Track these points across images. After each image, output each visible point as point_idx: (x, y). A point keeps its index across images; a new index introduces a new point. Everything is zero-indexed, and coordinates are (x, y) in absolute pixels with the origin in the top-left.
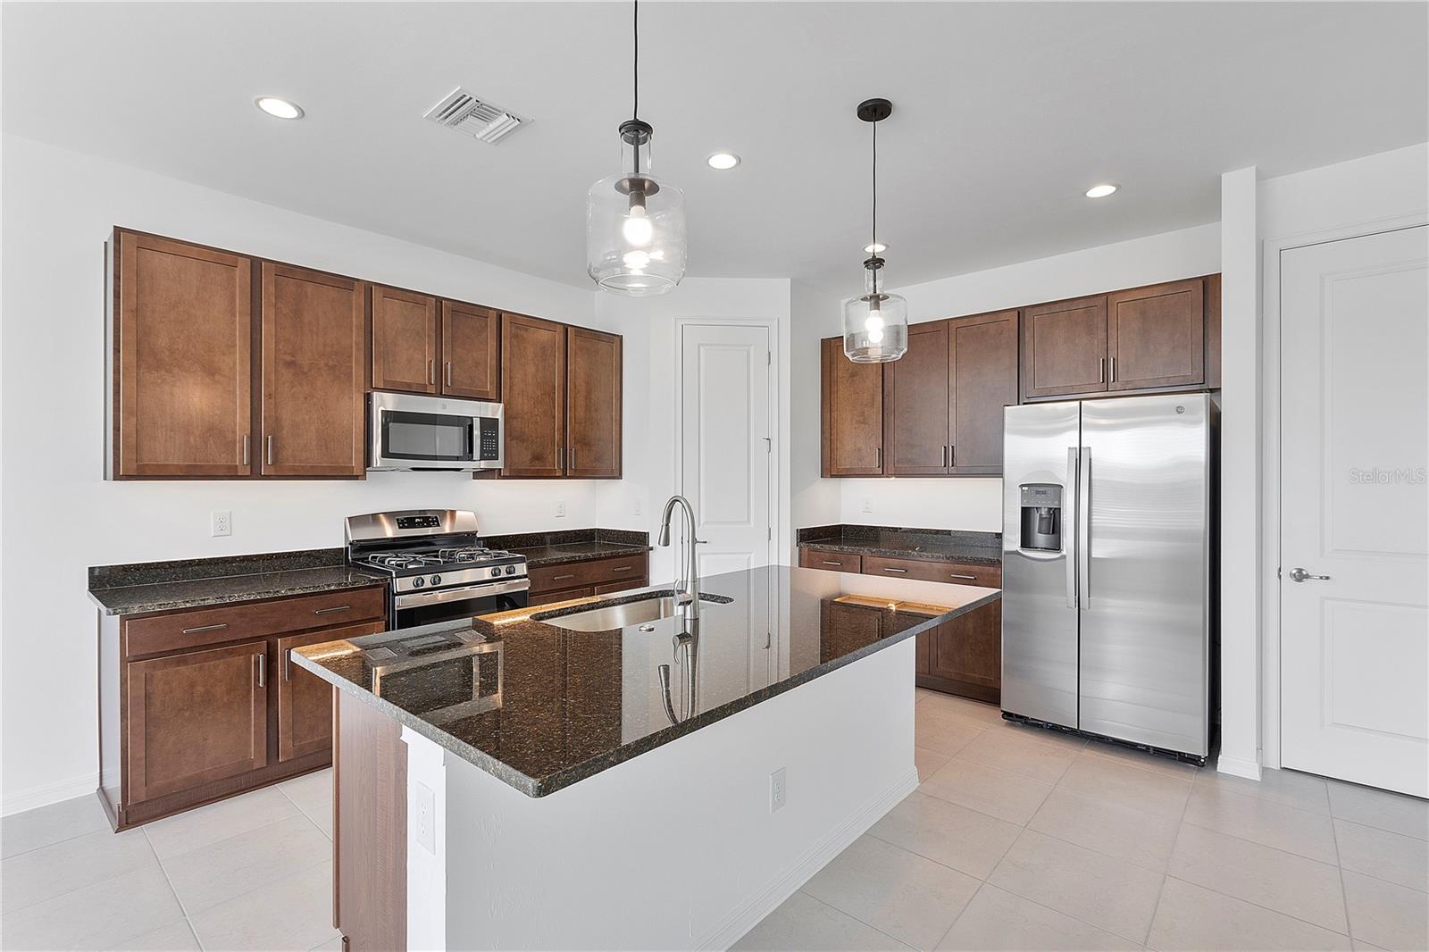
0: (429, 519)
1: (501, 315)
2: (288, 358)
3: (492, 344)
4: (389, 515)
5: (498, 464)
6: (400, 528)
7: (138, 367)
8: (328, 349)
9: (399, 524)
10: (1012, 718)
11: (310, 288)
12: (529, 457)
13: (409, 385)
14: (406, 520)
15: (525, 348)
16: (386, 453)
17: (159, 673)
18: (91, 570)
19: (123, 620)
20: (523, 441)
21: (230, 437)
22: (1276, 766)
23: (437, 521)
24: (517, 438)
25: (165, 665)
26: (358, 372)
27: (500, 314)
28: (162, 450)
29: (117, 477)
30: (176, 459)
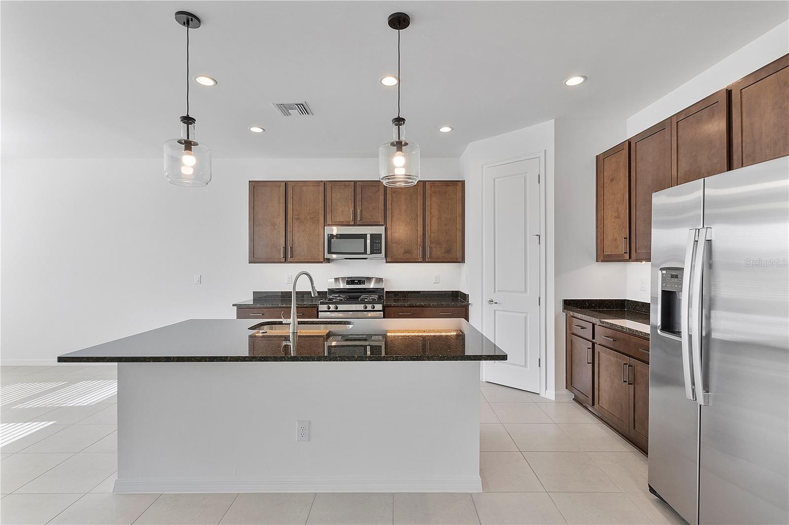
0: (360, 281)
2: (297, 217)
3: (382, 198)
4: (343, 278)
5: (383, 255)
6: (347, 284)
7: (254, 226)
8: (311, 211)
9: (347, 282)
11: (304, 188)
12: (403, 252)
13: (342, 222)
14: (351, 281)
16: (330, 252)
23: (364, 282)
26: (322, 220)
28: (260, 253)
29: (251, 262)
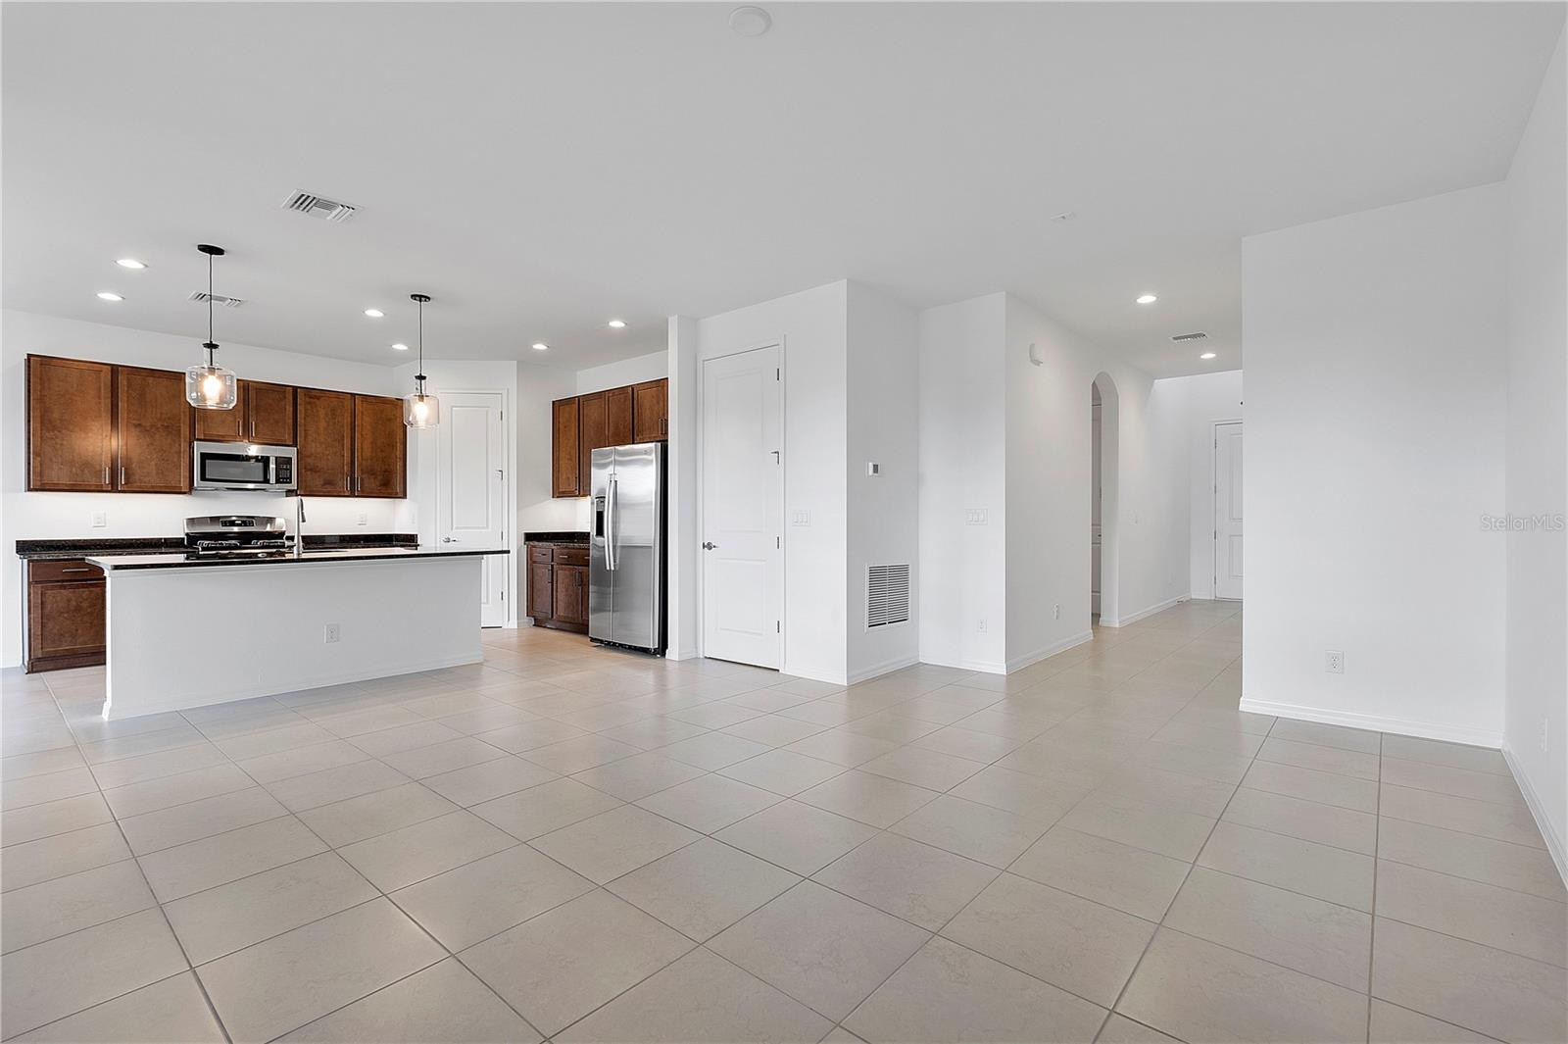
0: (246, 522)
1: (296, 391)
2: (137, 422)
3: (290, 409)
5: (294, 486)
6: (224, 526)
7: (41, 430)
8: (164, 416)
9: (222, 524)
10: (593, 640)
11: (151, 380)
12: (322, 483)
13: (223, 436)
14: (228, 522)
15: (318, 411)
16: (203, 478)
17: (49, 592)
18: (17, 542)
19: (29, 561)
20: (316, 472)
21: (98, 467)
22: (701, 656)
23: (252, 523)
24: (311, 470)
25: (53, 588)
26: (185, 430)
27: (295, 389)
28: (55, 475)
29: (29, 490)
30: (65, 480)
